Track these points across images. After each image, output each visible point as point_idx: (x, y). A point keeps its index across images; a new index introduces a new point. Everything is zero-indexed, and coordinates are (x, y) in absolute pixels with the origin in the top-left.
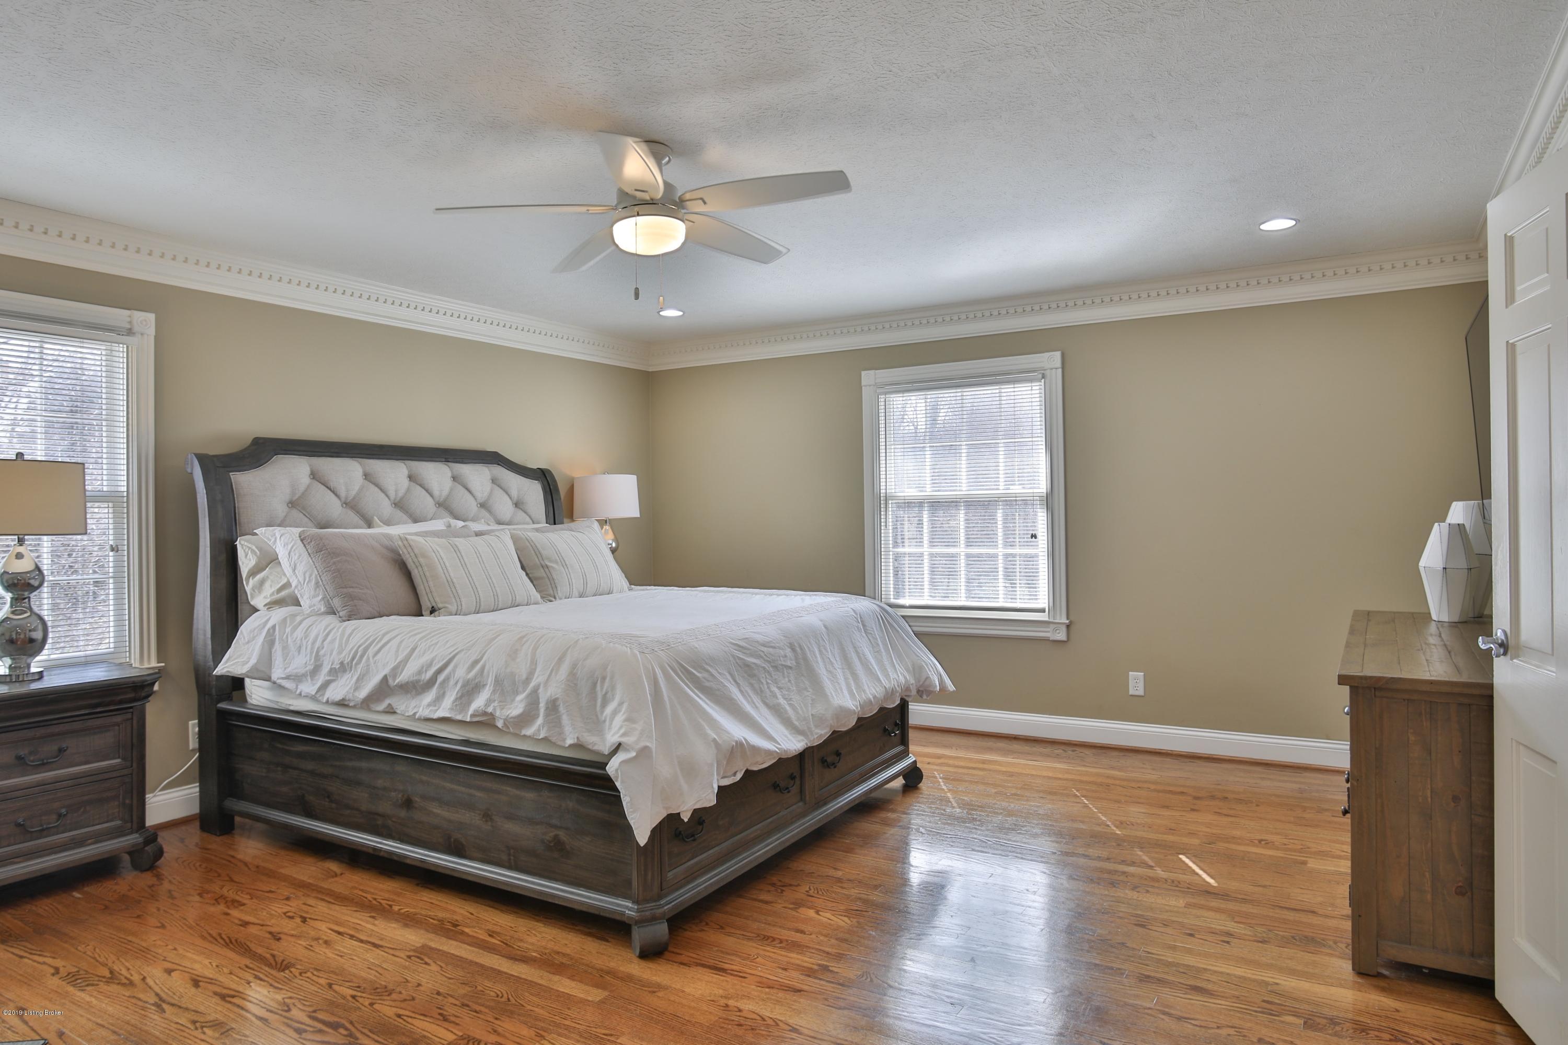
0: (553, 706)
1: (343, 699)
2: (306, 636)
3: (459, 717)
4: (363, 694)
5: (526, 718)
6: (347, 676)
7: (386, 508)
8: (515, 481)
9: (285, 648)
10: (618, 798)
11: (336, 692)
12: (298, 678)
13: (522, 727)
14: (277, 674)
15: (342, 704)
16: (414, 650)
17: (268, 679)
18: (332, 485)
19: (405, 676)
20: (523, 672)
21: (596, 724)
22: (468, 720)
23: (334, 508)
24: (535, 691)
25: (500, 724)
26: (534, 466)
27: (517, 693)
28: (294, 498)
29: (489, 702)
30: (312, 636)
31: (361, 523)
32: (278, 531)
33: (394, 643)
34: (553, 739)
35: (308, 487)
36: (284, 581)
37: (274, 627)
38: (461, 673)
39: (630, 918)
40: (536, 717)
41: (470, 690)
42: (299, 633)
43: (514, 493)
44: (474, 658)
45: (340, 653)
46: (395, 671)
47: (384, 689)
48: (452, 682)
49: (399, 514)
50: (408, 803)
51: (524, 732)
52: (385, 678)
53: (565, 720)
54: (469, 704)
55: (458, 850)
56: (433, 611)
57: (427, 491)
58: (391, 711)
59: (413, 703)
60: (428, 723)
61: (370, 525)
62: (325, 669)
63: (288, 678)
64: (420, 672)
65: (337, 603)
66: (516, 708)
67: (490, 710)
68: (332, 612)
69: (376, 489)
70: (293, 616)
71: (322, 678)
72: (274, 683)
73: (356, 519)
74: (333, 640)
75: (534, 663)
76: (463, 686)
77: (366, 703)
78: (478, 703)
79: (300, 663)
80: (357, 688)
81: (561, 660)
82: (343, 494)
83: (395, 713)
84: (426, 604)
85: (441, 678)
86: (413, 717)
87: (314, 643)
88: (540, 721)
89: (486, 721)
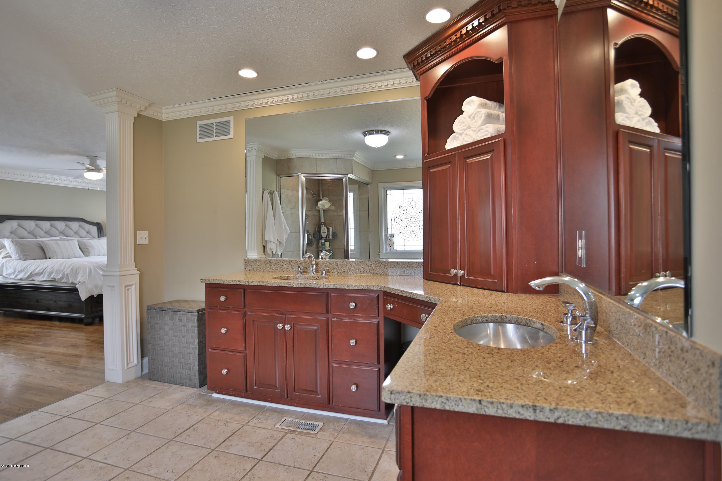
0: (67, 275)
1: (21, 278)
2: (12, 265)
3: (48, 280)
4: (26, 276)
5: (62, 278)
6: (22, 273)
7: (42, 233)
8: (87, 226)
9: (6, 268)
10: (79, 293)
11: (19, 277)
12: (10, 274)
13: (62, 280)
14: (4, 274)
15: (21, 279)
16: (39, 266)
17: (2, 276)
18: (24, 228)
19: (37, 271)
20: (62, 269)
21: (76, 278)
22: (50, 280)
23: (25, 233)
24: (64, 272)
25: (57, 280)
26: (95, 221)
27: (60, 273)
28: (12, 231)
29: (54, 276)
30: (14, 264)
31: (34, 237)
32: (6, 240)
33: (34, 265)
34: (68, 282)
35: (17, 228)
36: (7, 252)
37: (3, 263)
38: (49, 270)
39: (83, 317)
40: (64, 278)
41: (51, 273)
42: (10, 264)
43: (87, 229)
44: (52, 266)
45: (21, 267)
46: (34, 271)
47: (31, 275)
48: (47, 272)
49: (47, 235)
50: (38, 301)
51: (62, 281)
52: (31, 273)
53: (70, 277)
54: (50, 276)
55: (49, 310)
56: (50, 258)
57: (56, 229)
58: (33, 280)
59: (39, 278)
60: (42, 282)
61: (36, 237)
62: (17, 272)
63: (7, 275)
64: (40, 271)
65: (22, 257)
66: (60, 276)
67: (54, 277)
68: (20, 259)
69: (39, 229)
70: (9, 260)
71: (16, 274)
72: (4, 276)
73: (32, 236)
74: (19, 265)
75: (65, 267)
76: (49, 273)
77: (27, 279)
78: (52, 276)
79: (10, 271)
80: (24, 275)
81: (70, 266)
82: (28, 230)
83: (34, 281)
84: (48, 257)
85: (44, 271)
86: (38, 281)
87: (14, 266)
88: (65, 279)
89: (54, 280)
